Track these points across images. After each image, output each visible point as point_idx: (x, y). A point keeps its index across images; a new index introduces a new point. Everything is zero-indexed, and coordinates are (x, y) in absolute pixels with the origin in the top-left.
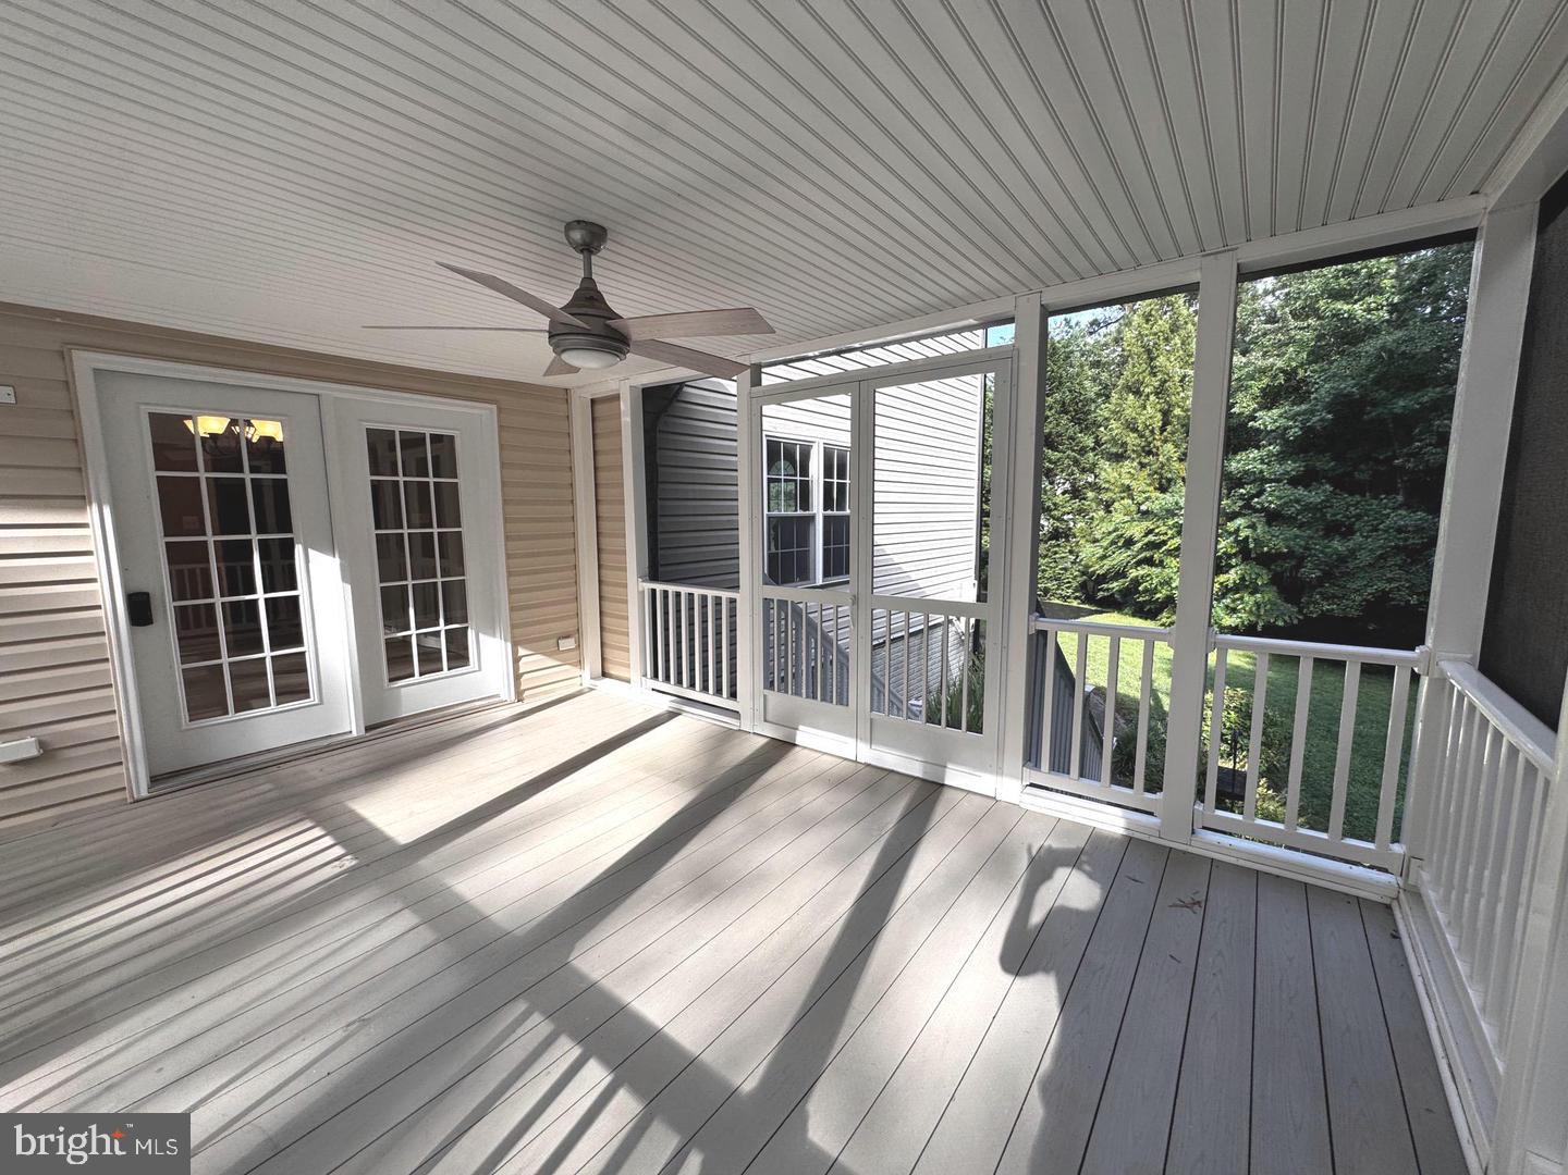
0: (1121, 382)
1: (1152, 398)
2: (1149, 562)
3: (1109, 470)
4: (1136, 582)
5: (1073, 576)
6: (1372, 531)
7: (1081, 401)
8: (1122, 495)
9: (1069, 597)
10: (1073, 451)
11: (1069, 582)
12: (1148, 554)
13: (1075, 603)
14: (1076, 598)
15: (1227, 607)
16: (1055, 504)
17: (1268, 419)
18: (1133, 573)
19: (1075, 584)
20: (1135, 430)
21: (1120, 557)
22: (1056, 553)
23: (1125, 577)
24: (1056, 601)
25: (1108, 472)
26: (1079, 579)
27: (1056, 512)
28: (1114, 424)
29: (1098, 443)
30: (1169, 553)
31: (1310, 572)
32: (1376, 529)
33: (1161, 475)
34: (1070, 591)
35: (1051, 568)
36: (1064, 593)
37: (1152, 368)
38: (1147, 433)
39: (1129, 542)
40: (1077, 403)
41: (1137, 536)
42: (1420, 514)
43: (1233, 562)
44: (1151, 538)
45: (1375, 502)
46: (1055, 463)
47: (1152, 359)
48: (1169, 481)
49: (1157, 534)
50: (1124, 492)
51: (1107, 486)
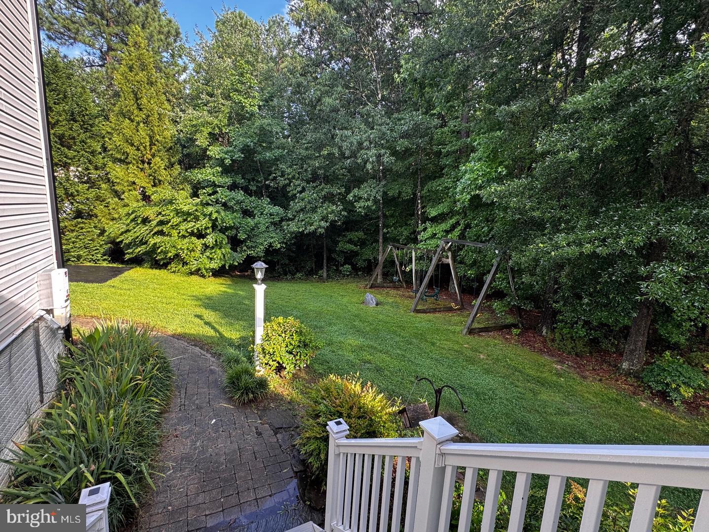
0: (116, 109)
1: (142, 125)
2: (161, 233)
3: (119, 170)
4: (155, 247)
5: (101, 246)
6: (261, 215)
7: (87, 115)
8: (130, 188)
9: (98, 260)
10: (86, 152)
11: (97, 249)
12: (160, 228)
13: (105, 264)
14: (104, 260)
15: (208, 257)
16: (77, 191)
17: (215, 151)
18: (152, 241)
19: (102, 251)
20: (132, 145)
21: (141, 231)
22: (82, 228)
23: (146, 243)
24: (89, 264)
25: (117, 171)
26: (104, 246)
27: (80, 197)
28: (115, 138)
29: (105, 149)
30: (173, 227)
31: (242, 236)
32: (262, 214)
33: (155, 177)
34: (99, 255)
35: (81, 240)
36: (94, 258)
37: (138, 104)
38: (142, 148)
39: (145, 221)
40: (84, 116)
41: (152, 217)
42: (277, 208)
43: (208, 231)
44: (160, 218)
45: (260, 201)
46: (71, 159)
47: (137, 99)
48: (160, 181)
49: (163, 216)
50: (130, 186)
51: (118, 181)
